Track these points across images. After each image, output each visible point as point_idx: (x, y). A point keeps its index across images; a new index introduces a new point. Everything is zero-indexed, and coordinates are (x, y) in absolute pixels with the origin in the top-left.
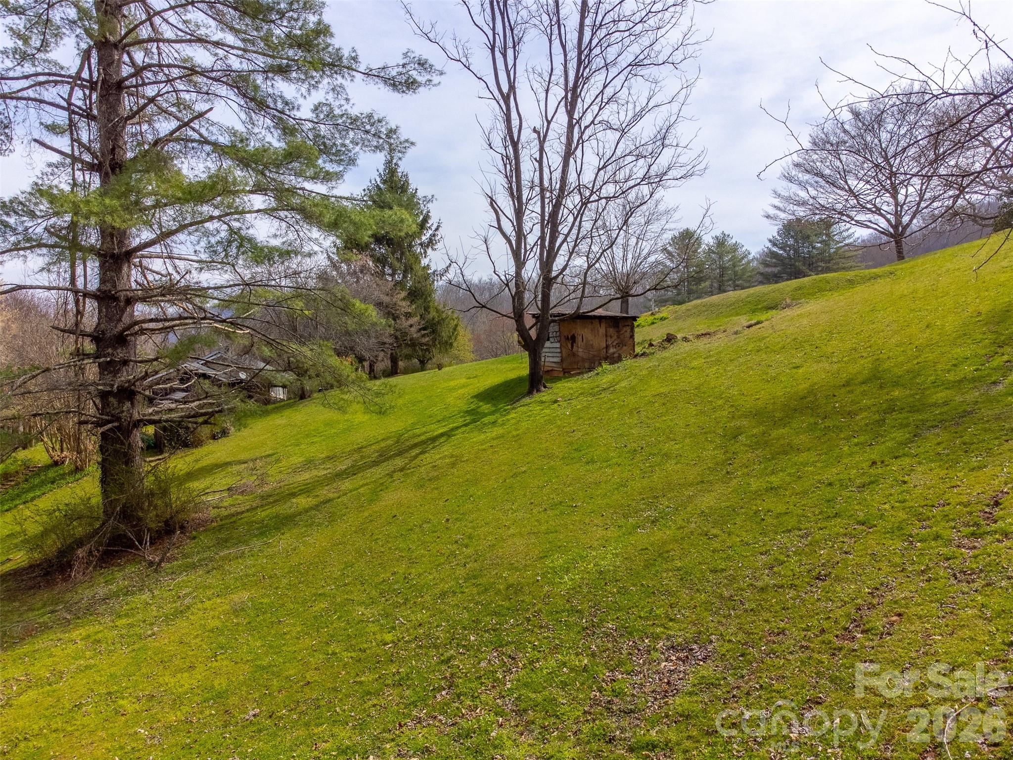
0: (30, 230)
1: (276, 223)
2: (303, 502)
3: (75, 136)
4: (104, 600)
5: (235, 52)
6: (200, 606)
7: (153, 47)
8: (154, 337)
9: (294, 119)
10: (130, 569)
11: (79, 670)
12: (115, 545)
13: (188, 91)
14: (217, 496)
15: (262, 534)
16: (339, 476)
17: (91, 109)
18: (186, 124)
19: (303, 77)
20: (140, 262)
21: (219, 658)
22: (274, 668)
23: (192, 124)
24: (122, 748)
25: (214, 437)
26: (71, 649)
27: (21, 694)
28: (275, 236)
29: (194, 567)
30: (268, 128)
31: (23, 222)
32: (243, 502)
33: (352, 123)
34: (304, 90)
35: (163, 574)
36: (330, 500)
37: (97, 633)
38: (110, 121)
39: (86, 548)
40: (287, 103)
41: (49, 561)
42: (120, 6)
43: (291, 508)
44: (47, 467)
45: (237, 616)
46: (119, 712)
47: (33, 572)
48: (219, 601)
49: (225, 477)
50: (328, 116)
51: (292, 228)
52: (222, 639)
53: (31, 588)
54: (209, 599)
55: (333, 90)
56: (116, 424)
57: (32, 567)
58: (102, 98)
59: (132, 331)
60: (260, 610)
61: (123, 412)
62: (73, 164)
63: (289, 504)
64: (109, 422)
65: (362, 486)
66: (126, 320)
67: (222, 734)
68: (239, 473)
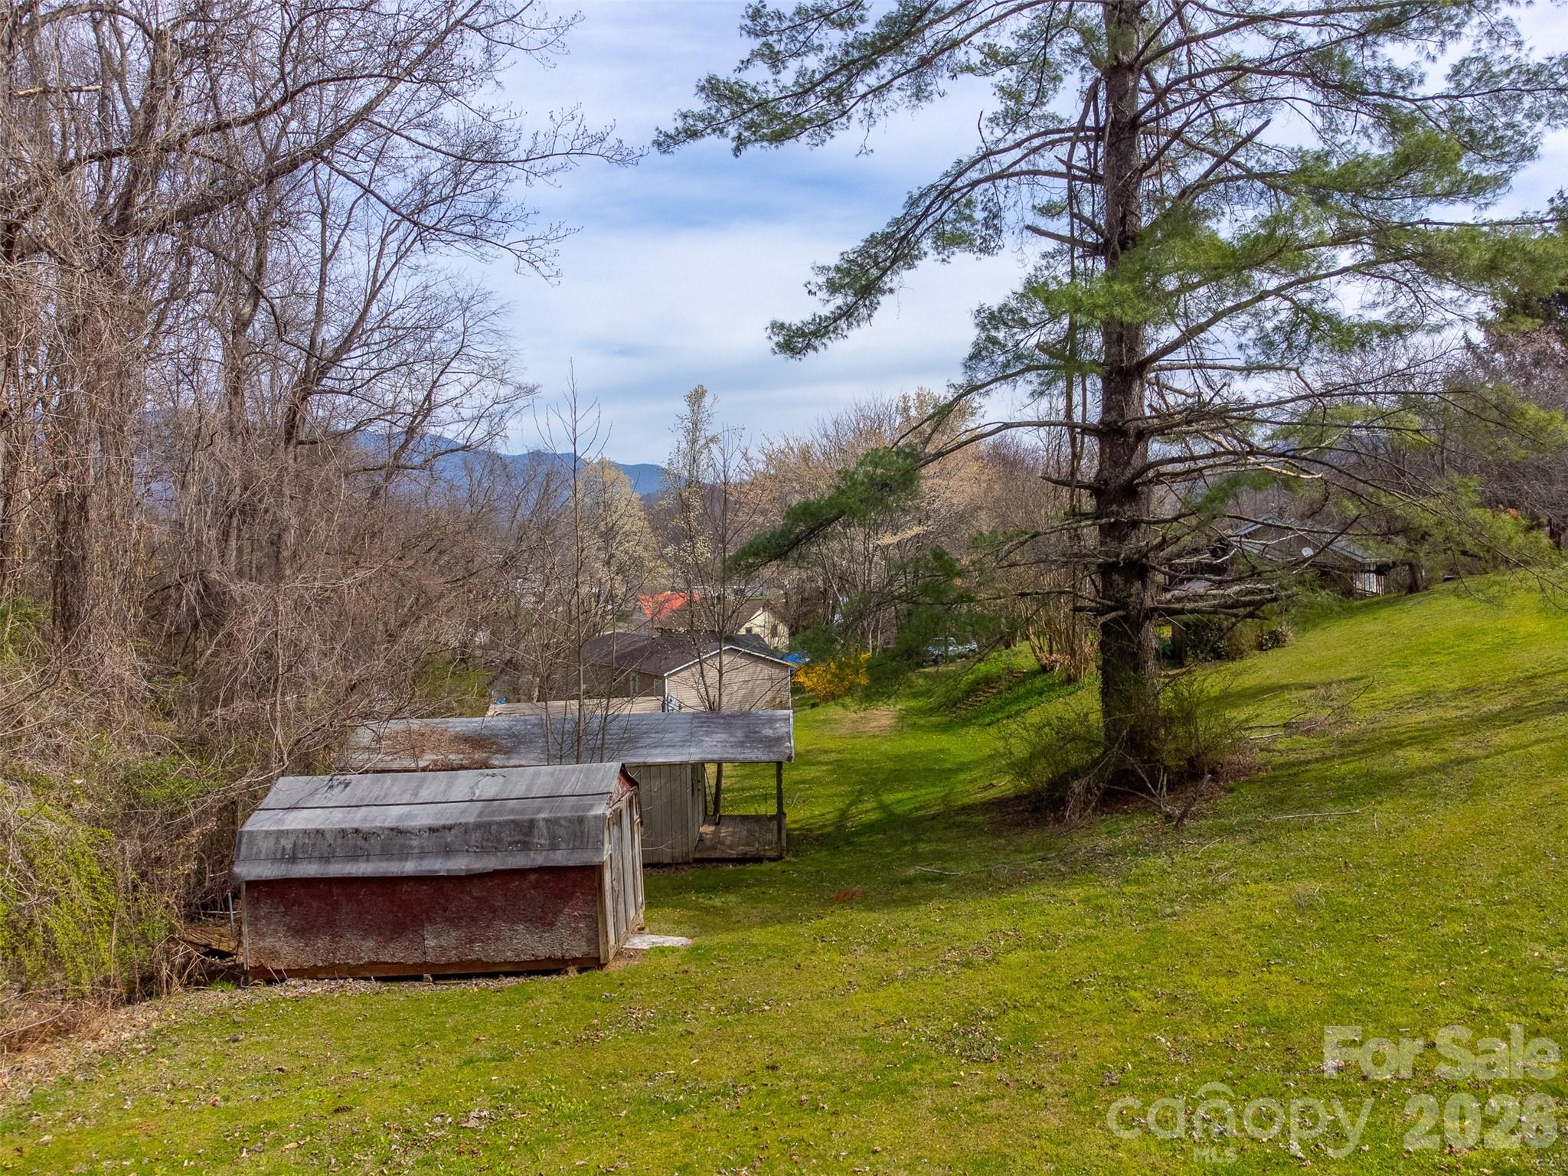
0: (1021, 345)
1: (1375, 285)
2: (1416, 756)
3: (1076, 211)
4: (1107, 855)
5: (1309, 19)
6: (1242, 888)
7: (1182, 54)
8: (1175, 486)
9: (1412, 101)
10: (1141, 821)
11: (1079, 940)
12: (1120, 784)
13: (1231, 105)
14: (1267, 734)
15: (1343, 798)
16: (1487, 721)
17: (1096, 168)
18: (1227, 158)
19: (1431, 24)
20: (1157, 377)
21: (1273, 968)
22: (1369, 1007)
23: (1234, 158)
24: (1136, 1054)
25: (1261, 647)
26: (1067, 910)
27: (1009, 952)
28: (1374, 305)
29: (1230, 832)
30: (1364, 131)
31: (1013, 336)
32: (1309, 747)
33: (1529, 81)
34: (1432, 48)
35: (1186, 834)
36: (1468, 760)
37: (1097, 897)
38: (1119, 178)
39: (1084, 781)
40: (1398, 77)
41: (1036, 792)
42: (1139, 7)
43: (1394, 764)
44: (1034, 674)
45: (1301, 915)
46: (1129, 1006)
47: (1020, 804)
48: (1271, 887)
49: (1280, 707)
50: (1479, 79)
51: (1405, 289)
52: (1279, 944)
53: (1018, 825)
54: (1256, 882)
55: (1490, 33)
56: (1121, 613)
57: (1019, 798)
58: (1111, 149)
59: (1144, 478)
60: (1340, 914)
61: (1131, 595)
62: (1072, 250)
63: (1389, 758)
64: (1112, 609)
65: (1536, 742)
66: (1137, 462)
67: (1282, 1080)
68: (1302, 703)
